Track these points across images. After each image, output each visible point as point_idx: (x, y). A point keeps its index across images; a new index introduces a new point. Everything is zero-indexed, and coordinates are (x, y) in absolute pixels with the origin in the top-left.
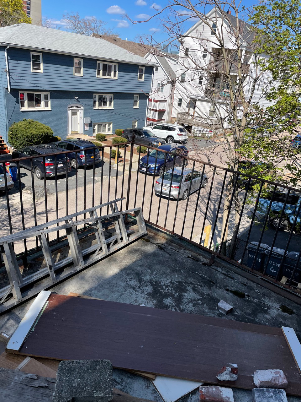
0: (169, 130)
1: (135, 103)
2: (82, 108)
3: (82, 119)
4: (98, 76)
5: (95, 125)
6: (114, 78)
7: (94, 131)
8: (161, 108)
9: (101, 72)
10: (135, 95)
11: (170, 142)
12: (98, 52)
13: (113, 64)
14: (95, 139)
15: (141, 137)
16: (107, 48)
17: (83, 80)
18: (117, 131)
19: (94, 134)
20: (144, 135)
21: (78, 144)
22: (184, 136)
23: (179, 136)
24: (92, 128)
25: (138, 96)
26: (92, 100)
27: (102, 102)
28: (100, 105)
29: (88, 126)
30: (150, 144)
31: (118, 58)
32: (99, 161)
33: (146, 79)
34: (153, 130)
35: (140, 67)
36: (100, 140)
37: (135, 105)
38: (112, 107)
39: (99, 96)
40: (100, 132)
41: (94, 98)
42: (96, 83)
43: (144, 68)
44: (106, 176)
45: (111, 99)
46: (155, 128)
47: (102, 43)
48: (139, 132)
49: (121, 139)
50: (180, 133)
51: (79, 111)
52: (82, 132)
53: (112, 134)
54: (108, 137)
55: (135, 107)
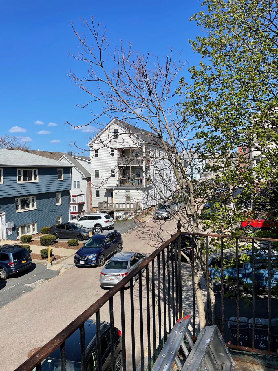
0: (95, 219)
1: (57, 201)
2: (4, 213)
3: (4, 224)
4: (20, 182)
5: (18, 228)
6: (35, 182)
7: (18, 234)
8: (80, 201)
9: (22, 178)
10: (56, 194)
11: (98, 230)
12: (17, 161)
13: (33, 170)
14: (21, 241)
15: (69, 231)
16: (25, 157)
17: (4, 187)
18: (42, 229)
19: (19, 237)
20: (72, 228)
21: (5, 251)
22: (111, 222)
23: (106, 223)
24: (15, 232)
25: (60, 194)
26: (14, 205)
27: (24, 204)
28: (22, 208)
29: (11, 230)
30: (79, 235)
31: (37, 164)
32: (30, 264)
33: (65, 179)
34: (79, 221)
35: (58, 169)
36: (26, 242)
37: (58, 202)
38: (35, 208)
39: (21, 199)
40: (24, 234)
41: (16, 202)
42: (18, 188)
43: (62, 170)
44: (41, 280)
45: (33, 201)
46: (81, 220)
47: (19, 153)
48: (67, 226)
49: (50, 237)
50: (106, 220)
51: (1, 217)
52: (5, 237)
53: (38, 234)
54: (33, 237)
55: (57, 204)
